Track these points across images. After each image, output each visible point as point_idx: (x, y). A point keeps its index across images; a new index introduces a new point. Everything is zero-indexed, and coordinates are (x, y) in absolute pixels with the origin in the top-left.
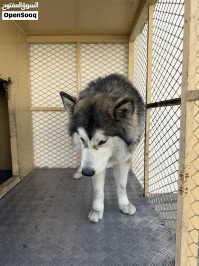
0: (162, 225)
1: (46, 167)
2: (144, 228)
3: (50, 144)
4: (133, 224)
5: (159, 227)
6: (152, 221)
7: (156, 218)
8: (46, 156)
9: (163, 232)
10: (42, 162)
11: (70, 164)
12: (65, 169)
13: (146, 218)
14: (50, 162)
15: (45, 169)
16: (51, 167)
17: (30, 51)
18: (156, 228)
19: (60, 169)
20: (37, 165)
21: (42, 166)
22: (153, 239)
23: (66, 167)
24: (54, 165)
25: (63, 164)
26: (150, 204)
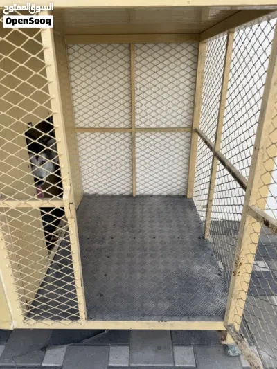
0: (219, 275)
1: (96, 194)
2: (202, 277)
3: (100, 170)
4: (192, 273)
5: (216, 277)
7: (214, 267)
8: (96, 182)
9: (218, 282)
10: (92, 189)
11: (123, 191)
12: (117, 195)
14: (101, 189)
15: (95, 196)
16: (101, 193)
17: (69, 55)
18: (213, 278)
19: (113, 197)
20: (87, 191)
21: (91, 193)
22: (210, 290)
23: (118, 194)
24: (105, 191)
25: (115, 191)
26: (209, 249)
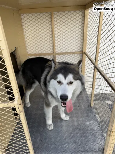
0: (99, 126)
2: (91, 128)
4: (86, 126)
6: (94, 124)
7: (96, 122)
9: (99, 131)
13: (91, 122)
18: (96, 129)
22: (95, 136)
26: (93, 112)
